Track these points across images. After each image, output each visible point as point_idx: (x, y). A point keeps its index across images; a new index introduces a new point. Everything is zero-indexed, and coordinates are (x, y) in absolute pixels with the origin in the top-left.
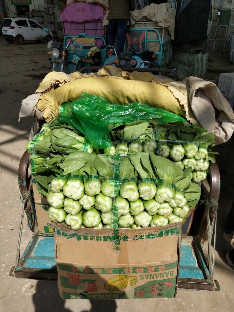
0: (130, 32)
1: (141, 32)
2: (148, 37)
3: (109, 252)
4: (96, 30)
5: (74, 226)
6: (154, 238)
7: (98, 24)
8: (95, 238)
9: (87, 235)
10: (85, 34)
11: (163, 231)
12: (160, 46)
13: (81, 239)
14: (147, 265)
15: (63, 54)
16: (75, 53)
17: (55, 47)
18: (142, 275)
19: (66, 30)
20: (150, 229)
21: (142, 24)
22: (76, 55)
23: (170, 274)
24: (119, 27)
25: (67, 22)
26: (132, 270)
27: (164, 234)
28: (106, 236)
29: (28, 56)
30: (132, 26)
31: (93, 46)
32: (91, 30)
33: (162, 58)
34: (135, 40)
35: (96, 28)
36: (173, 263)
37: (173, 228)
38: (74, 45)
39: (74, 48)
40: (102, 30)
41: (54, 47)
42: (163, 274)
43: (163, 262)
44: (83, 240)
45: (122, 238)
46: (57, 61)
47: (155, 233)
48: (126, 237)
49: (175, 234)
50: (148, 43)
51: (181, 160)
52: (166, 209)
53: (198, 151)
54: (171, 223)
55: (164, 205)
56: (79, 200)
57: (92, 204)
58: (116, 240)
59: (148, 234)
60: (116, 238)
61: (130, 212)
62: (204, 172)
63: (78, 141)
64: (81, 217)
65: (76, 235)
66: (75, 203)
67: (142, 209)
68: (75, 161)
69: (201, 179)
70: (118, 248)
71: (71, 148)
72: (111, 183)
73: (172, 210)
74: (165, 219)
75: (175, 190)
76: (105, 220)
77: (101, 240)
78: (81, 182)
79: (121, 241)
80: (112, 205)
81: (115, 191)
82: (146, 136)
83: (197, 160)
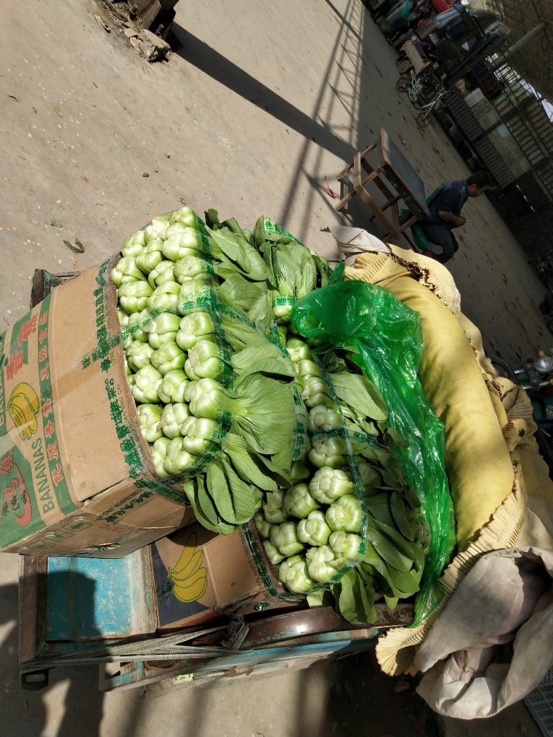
3: (79, 352)
5: (117, 270)
6: (113, 421)
8: (102, 314)
9: (104, 301)
13: (96, 296)
14: (61, 436)
18: (40, 440)
23: (46, 502)
28: (107, 330)
36: (69, 495)
43: (69, 467)
44: (95, 299)
45: (105, 358)
46: (532, 374)
47: (123, 418)
48: (109, 364)
49: (129, 468)
51: (317, 501)
52: (175, 417)
53: (348, 533)
54: (150, 448)
55: (181, 410)
56: (164, 258)
57: (159, 281)
58: (101, 351)
59: (119, 404)
60: (105, 348)
61: (156, 349)
62: (308, 581)
63: (296, 288)
64: (133, 278)
65: (103, 285)
66: (157, 255)
67: (165, 367)
68: (238, 245)
69: (289, 578)
70: (86, 363)
71: (277, 274)
72: (203, 291)
73: (177, 434)
74: (155, 427)
75: (217, 420)
76: (135, 316)
77: (98, 326)
78: (195, 249)
79: (100, 361)
80: (162, 310)
81: (189, 302)
82: (350, 419)
83: (328, 544)
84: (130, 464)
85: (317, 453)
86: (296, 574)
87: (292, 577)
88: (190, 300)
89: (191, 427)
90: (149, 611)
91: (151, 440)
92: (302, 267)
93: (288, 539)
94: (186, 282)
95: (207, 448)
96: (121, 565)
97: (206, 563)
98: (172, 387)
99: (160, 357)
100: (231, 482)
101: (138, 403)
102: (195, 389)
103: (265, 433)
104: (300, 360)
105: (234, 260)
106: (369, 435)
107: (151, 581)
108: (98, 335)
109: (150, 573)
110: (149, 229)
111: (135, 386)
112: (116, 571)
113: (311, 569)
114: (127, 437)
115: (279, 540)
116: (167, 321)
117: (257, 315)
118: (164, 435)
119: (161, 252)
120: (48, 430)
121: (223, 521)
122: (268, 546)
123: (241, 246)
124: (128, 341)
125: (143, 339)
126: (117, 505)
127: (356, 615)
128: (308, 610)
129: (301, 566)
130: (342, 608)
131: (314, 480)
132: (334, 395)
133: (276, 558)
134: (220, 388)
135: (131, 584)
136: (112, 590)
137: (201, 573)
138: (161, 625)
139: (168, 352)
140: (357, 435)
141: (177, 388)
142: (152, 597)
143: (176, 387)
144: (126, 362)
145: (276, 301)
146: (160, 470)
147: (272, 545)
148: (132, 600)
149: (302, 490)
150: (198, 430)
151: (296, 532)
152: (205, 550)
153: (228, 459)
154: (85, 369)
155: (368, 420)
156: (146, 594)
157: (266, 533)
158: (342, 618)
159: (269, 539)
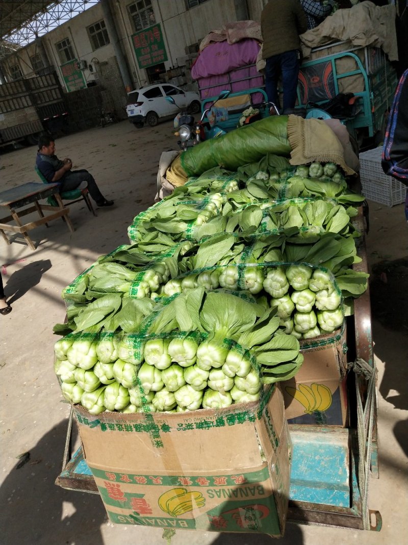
0: (304, 70)
1: (323, 65)
2: (338, 71)
3: (148, 449)
4: (249, 79)
5: (91, 409)
6: (210, 428)
7: (251, 68)
8: (123, 426)
9: (113, 423)
10: (228, 92)
11: (222, 417)
12: (364, 80)
13: (106, 429)
14: (211, 473)
15: (197, 132)
16: (217, 126)
17: (184, 124)
18: (209, 490)
19: (202, 92)
20: (199, 414)
21: (324, 51)
22: (218, 129)
23: (256, 491)
24: (283, 66)
25: (202, 78)
26: (191, 480)
27: (225, 421)
28: (138, 424)
29: (162, 141)
30: (307, 58)
31: (248, 108)
32: (241, 82)
33: (371, 101)
34: (316, 81)
35: (249, 76)
36: (256, 472)
37: (241, 412)
38: (213, 113)
39: (214, 118)
40: (260, 78)
41: (182, 123)
42: (245, 491)
43: (236, 469)
44: (108, 430)
45: (160, 428)
46: (189, 144)
47: (210, 420)
48: (166, 425)
49: (247, 422)
50: (339, 81)
51: (285, 295)
52: (219, 380)
53: (312, 277)
54: (236, 404)
55: (215, 374)
56: (92, 369)
57: (110, 376)
58: (153, 430)
59: (198, 422)
60: (152, 428)
61: (164, 386)
62: (337, 312)
63: (125, 280)
64: (101, 396)
65: (99, 422)
66: (88, 374)
67: (180, 381)
68: (92, 312)
69: (333, 325)
70: (159, 444)
71: (113, 291)
72: (128, 343)
73: (232, 381)
74: (223, 397)
75: (230, 348)
76: (132, 399)
77: (132, 430)
78: (92, 343)
79: (161, 432)
80: (135, 377)
81: (135, 355)
82: (230, 261)
83: (315, 293)
84: (245, 420)
85: (252, 287)
86: (332, 319)
87: (333, 322)
88: (133, 354)
89: (230, 369)
90: (334, 431)
91: (231, 401)
92: (110, 272)
93: (306, 320)
94: (118, 354)
95: (247, 360)
96: (298, 447)
97: (308, 383)
98: (197, 378)
99: (172, 385)
100: (272, 348)
101: (201, 407)
102: (203, 361)
103: (242, 317)
104: (181, 287)
105: (104, 317)
106: (243, 251)
107: (312, 427)
108: (140, 431)
109: (306, 427)
110: (63, 378)
111: (188, 407)
112: (302, 452)
113: (330, 308)
114: (225, 419)
115: (306, 326)
116: (146, 374)
117: (147, 309)
118: (229, 391)
119: (86, 371)
120: (203, 483)
121: (295, 359)
122: (307, 336)
123: (93, 310)
124: (152, 408)
125: (152, 396)
126: (269, 436)
127: (362, 285)
128: (355, 316)
129: (326, 314)
130: (357, 293)
131: (271, 293)
132: (212, 267)
133: (316, 332)
134: (207, 342)
135: (312, 442)
136: (315, 456)
137: (314, 387)
138: (342, 425)
139: (170, 377)
140: (243, 259)
141: (199, 375)
142: (322, 428)
143: (197, 376)
144: (166, 412)
145: (133, 295)
146: (254, 398)
147: (307, 332)
148: (323, 443)
149: (276, 303)
150: (235, 364)
151: (303, 313)
152: (300, 382)
153: (256, 347)
154: (164, 446)
155: (232, 249)
156: (320, 431)
157: (299, 335)
158: (362, 294)
159: (303, 334)
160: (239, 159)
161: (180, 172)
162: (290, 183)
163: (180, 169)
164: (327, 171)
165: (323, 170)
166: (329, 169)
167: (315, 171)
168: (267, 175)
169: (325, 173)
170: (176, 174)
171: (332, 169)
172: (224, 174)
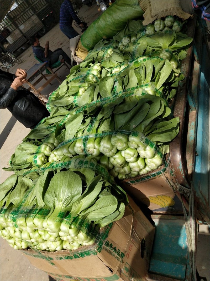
6: (72, 259)
11: (76, 254)
14: (85, 277)
15: (110, 4)
17: (101, 2)
26: (78, 278)
27: (79, 256)
37: (86, 250)
43: (98, 276)
45: (48, 258)
53: (128, 141)
54: (82, 246)
59: (65, 256)
63: (31, 154)
69: (155, 166)
72: (10, 219)
77: (37, 257)
82: (83, 132)
83: (135, 149)
84: (90, 254)
86: (153, 163)
88: (14, 225)
91: (78, 245)
92: (23, 150)
93: (136, 166)
96: (159, 228)
97: (154, 196)
101: (63, 249)
103: (71, 192)
106: (90, 123)
108: (40, 258)
111: (56, 250)
112: (161, 232)
113: (149, 157)
115: (136, 169)
122: (142, 173)
126: (113, 255)
127: (173, 132)
129: (148, 160)
132: (71, 140)
136: (169, 235)
137: (160, 197)
140: (89, 130)
145: (35, 164)
149: (112, 160)
151: (132, 162)
152: (149, 196)
154: (55, 265)
157: (136, 173)
158: (175, 138)
159: (138, 172)
160: (113, 31)
161: (83, 49)
162: (139, 43)
163: (82, 48)
164: (167, 23)
165: (164, 24)
166: (168, 21)
167: (158, 26)
168: (129, 39)
169: (167, 25)
170: (81, 51)
171: (170, 21)
172: (105, 44)
